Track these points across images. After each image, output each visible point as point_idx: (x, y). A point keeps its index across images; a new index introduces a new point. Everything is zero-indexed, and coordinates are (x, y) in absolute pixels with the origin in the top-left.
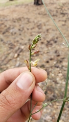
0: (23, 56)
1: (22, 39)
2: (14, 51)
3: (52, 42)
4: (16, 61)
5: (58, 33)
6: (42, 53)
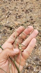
0: (11, 17)
1: (11, 7)
2: (5, 14)
3: (29, 11)
4: (6, 20)
5: (33, 5)
6: (22, 17)
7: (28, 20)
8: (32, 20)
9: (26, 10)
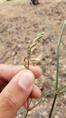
0: (20, 54)
1: (19, 38)
2: (11, 49)
3: (48, 40)
4: (13, 59)
5: (53, 31)
6: (38, 51)
7: (48, 55)
8: (54, 53)
9: (43, 40)
